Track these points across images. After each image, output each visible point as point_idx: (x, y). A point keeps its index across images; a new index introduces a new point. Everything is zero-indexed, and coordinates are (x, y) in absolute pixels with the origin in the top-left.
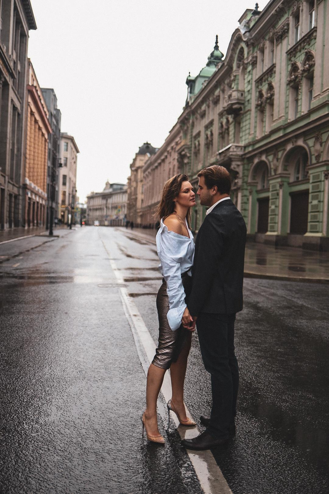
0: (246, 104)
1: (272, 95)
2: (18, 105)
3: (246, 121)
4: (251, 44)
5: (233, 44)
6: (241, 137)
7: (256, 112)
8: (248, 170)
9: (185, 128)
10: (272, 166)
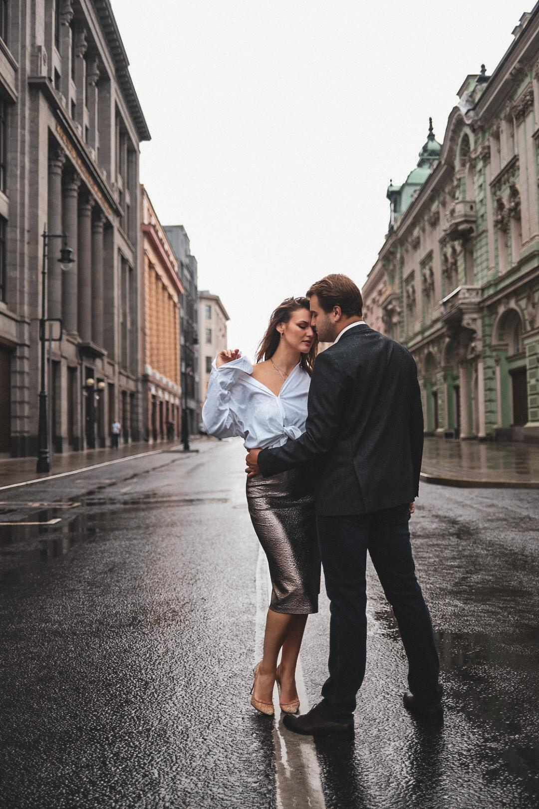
0: (480, 221)
1: (518, 204)
2: (128, 255)
3: (481, 248)
4: (479, 128)
5: (452, 131)
6: (475, 275)
7: (496, 233)
8: (491, 326)
9: (391, 267)
10: (527, 317)
